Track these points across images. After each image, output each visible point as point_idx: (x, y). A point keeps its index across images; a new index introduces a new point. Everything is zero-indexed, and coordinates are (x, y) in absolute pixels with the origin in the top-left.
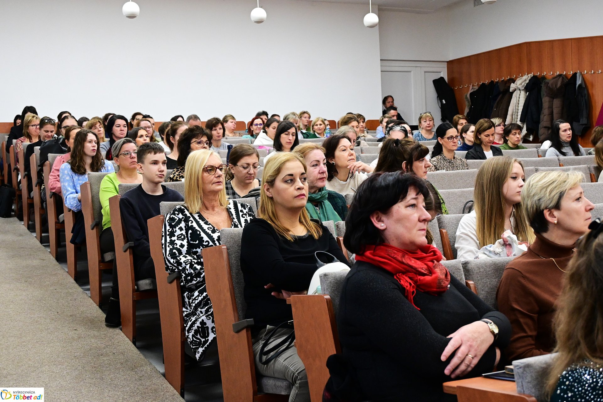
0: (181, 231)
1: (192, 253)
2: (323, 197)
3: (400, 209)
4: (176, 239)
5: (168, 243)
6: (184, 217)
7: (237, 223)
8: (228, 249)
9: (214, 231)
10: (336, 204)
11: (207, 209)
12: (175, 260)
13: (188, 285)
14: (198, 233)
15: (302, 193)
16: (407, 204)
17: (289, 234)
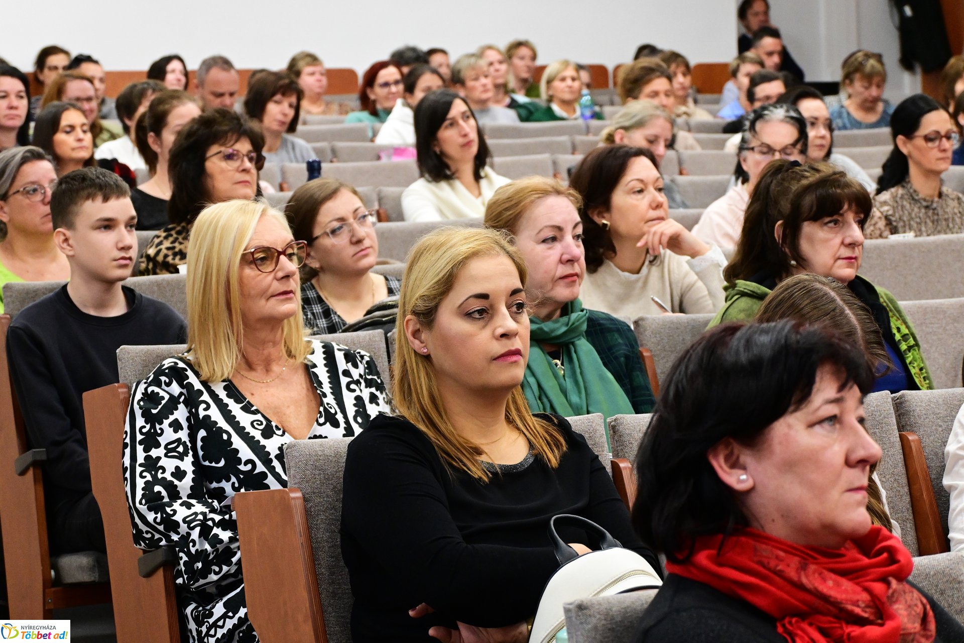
0: (176, 431)
1: (207, 493)
2: (572, 330)
3: (792, 433)
4: (162, 456)
5: (140, 465)
6: (184, 391)
7: (334, 408)
8: (305, 500)
9: (268, 433)
10: (610, 349)
11: (250, 366)
12: (159, 515)
13: (197, 585)
14: (225, 437)
15: (513, 348)
16: (814, 418)
17: (476, 461)
